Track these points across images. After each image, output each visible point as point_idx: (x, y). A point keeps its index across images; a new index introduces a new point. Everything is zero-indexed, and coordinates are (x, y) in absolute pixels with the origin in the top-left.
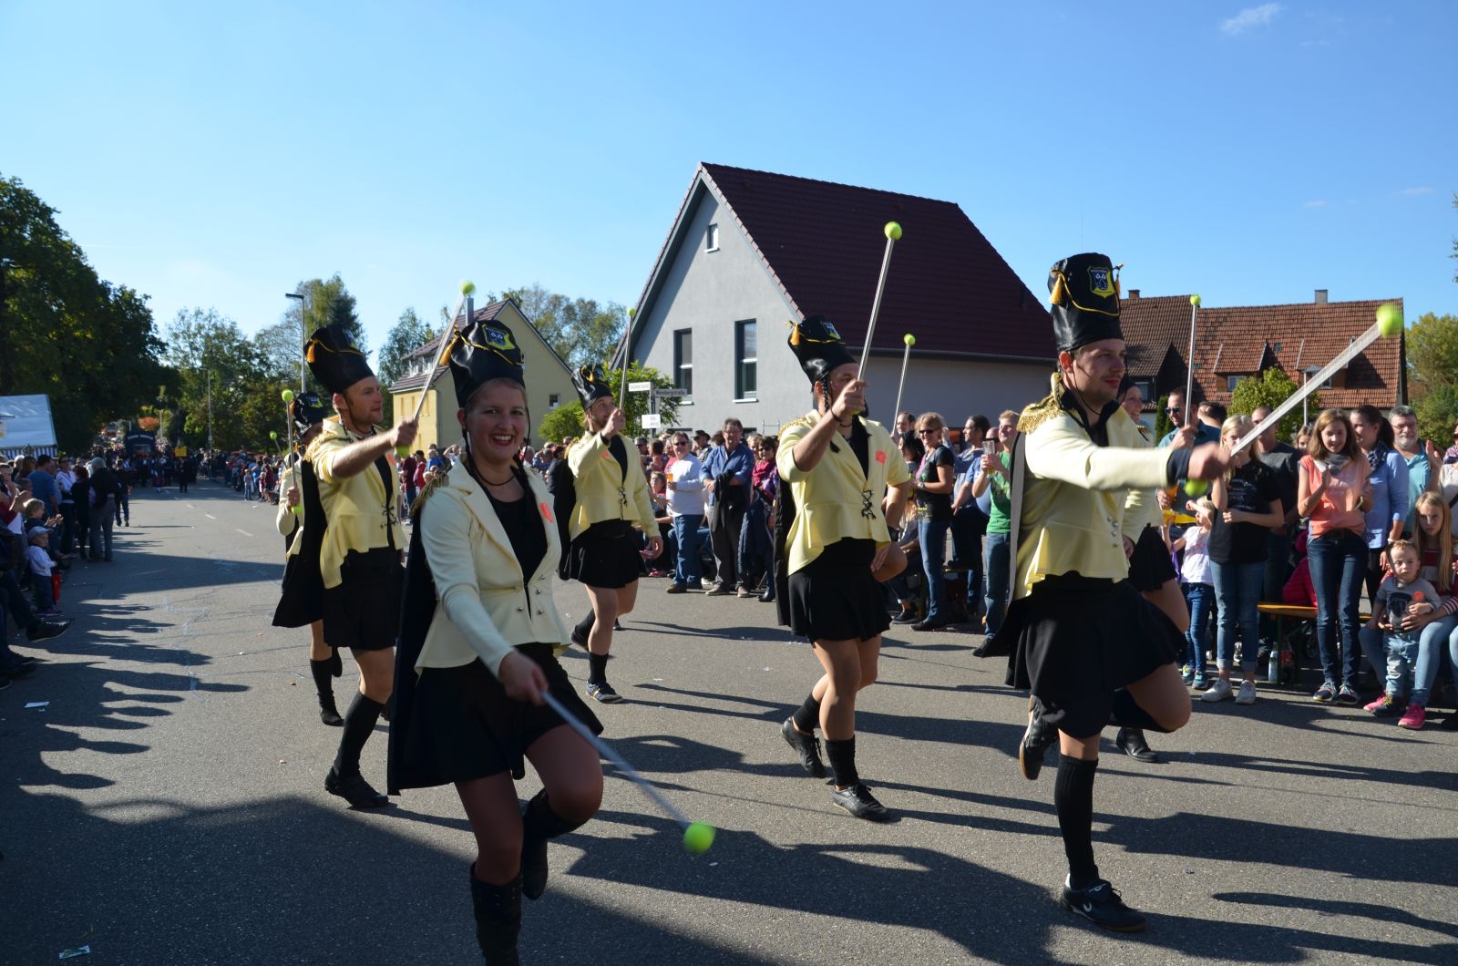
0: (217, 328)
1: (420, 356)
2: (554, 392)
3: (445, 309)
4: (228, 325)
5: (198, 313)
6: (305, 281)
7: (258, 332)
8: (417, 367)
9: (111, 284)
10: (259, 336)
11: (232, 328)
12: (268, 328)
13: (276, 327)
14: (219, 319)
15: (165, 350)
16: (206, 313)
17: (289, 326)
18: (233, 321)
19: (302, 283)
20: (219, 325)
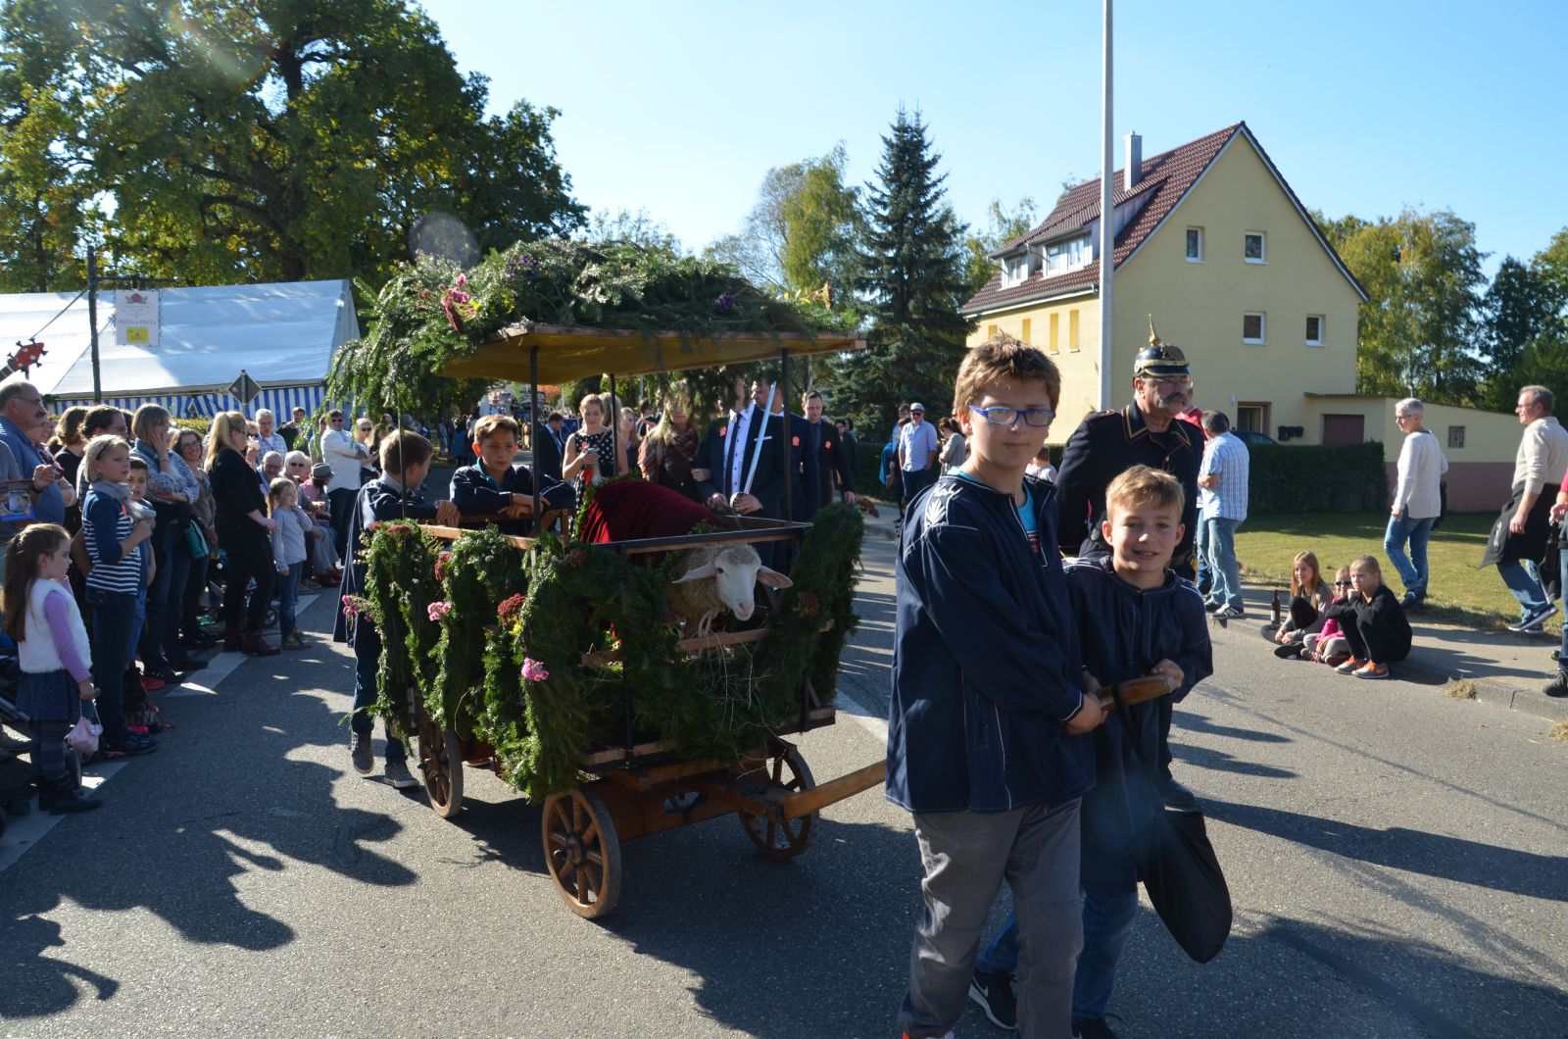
0: (647, 240)
1: (1036, 245)
2: (1314, 312)
3: (997, 205)
4: (663, 235)
5: (623, 218)
6: (778, 168)
7: (707, 246)
8: (1025, 269)
9: (488, 80)
10: (710, 251)
11: (668, 244)
12: (720, 239)
13: (732, 238)
14: (652, 225)
15: (584, 218)
16: (634, 217)
17: (752, 233)
18: (670, 231)
19: (773, 170)
20: (650, 235)
